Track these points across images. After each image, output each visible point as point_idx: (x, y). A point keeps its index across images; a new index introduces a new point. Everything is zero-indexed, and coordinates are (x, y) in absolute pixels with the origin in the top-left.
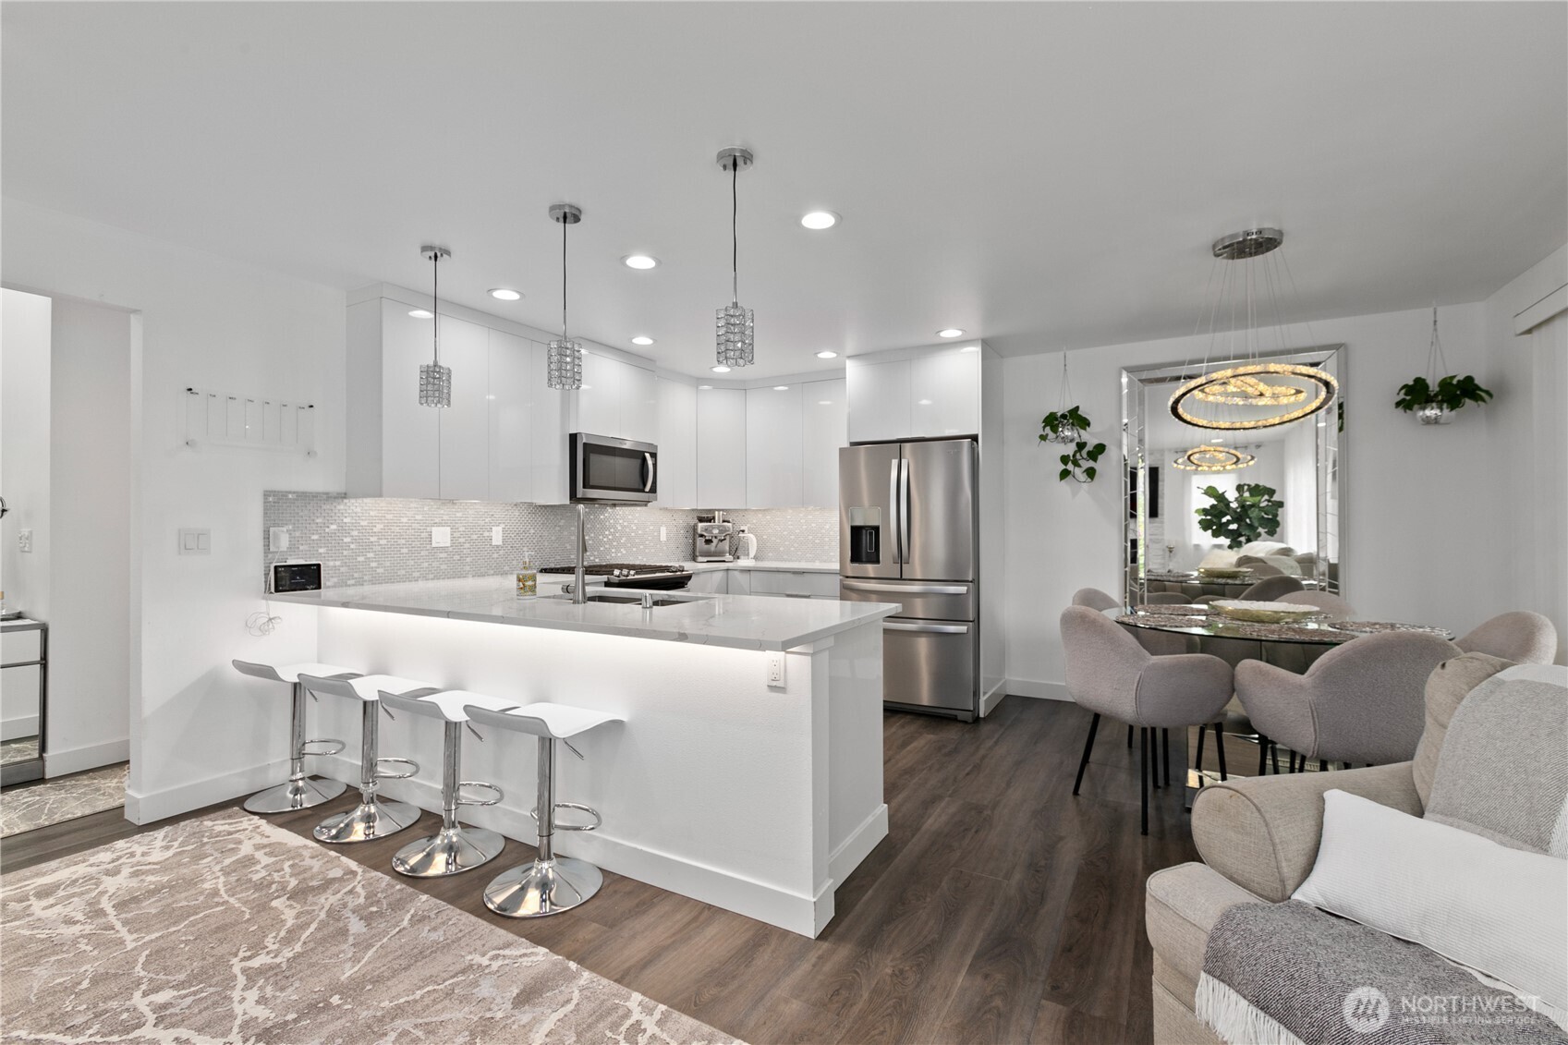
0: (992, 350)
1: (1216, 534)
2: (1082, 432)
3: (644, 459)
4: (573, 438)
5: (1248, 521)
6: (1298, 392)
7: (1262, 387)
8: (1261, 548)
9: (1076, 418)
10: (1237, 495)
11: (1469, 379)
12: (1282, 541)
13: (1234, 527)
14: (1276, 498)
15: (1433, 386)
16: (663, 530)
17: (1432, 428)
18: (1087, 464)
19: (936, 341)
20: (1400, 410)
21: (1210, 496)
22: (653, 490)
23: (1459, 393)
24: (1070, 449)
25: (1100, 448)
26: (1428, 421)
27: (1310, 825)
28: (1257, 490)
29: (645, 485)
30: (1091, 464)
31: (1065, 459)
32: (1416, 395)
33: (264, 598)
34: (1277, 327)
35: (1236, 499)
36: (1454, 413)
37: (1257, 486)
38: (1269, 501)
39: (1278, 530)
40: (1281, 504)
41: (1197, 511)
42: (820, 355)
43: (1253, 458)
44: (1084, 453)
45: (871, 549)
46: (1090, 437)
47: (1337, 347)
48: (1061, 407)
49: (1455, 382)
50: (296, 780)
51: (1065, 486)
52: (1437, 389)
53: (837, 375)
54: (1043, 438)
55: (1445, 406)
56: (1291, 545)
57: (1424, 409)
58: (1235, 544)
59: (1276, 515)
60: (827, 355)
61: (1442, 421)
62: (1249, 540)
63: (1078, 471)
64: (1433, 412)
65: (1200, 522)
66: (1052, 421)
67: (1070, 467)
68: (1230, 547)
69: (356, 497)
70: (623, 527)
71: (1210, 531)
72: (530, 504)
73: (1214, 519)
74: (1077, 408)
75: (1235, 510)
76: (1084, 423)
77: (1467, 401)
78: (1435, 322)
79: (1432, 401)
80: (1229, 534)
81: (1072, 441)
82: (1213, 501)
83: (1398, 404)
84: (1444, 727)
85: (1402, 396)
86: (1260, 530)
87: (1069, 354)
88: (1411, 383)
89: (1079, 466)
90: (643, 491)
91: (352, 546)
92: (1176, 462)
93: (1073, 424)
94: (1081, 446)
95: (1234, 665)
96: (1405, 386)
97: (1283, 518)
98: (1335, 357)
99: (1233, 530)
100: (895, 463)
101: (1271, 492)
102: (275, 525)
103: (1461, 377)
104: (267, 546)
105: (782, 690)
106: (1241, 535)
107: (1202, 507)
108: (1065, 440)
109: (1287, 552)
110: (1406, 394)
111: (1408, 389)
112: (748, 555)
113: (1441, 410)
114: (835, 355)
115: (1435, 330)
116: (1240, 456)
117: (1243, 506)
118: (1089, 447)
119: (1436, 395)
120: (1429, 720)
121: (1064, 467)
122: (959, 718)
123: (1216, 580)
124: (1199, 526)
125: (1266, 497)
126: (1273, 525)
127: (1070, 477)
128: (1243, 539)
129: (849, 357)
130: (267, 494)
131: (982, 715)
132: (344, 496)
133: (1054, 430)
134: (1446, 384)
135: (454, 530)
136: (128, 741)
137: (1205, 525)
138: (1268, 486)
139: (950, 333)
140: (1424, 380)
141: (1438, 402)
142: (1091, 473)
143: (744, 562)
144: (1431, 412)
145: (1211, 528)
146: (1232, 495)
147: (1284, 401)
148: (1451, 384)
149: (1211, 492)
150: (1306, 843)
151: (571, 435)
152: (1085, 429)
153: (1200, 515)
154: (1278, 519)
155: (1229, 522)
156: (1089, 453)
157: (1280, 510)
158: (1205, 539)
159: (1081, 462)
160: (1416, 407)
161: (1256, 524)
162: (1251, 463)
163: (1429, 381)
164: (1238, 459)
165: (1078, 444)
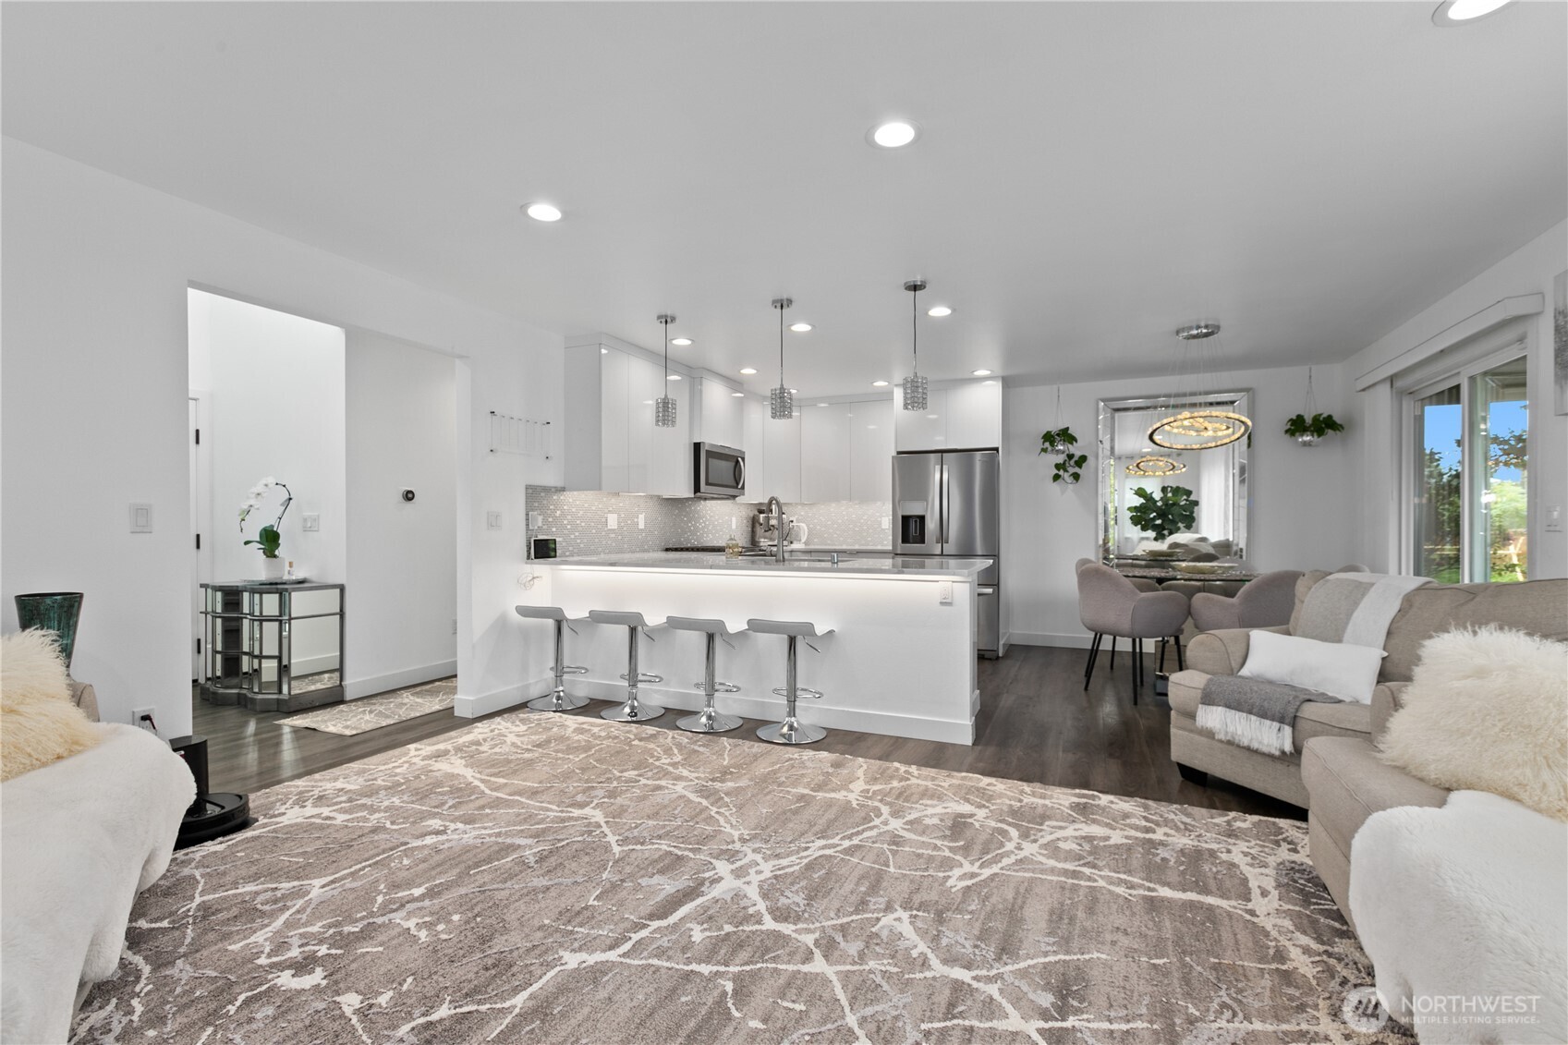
0: (1008, 383)
1: (1144, 529)
2: (1070, 446)
3: (738, 461)
4: (697, 447)
5: (1170, 516)
6: (1228, 428)
7: (1206, 424)
8: (1182, 537)
9: (1065, 435)
10: (1162, 495)
11: (1330, 417)
12: (1197, 532)
13: (1159, 522)
14: (1193, 498)
15: (1308, 419)
16: (734, 520)
17: (1307, 448)
18: (1072, 470)
19: (972, 377)
20: (1288, 436)
21: (1140, 496)
22: (743, 487)
23: (1324, 425)
24: (1060, 459)
25: (1083, 459)
26: (1305, 444)
27: (1244, 645)
28: (1177, 491)
29: (738, 484)
30: (1077, 470)
31: (1058, 466)
32: (1297, 426)
33: (526, 563)
34: (1214, 374)
35: (1162, 499)
36: (1321, 438)
37: (1178, 488)
38: (1187, 500)
39: (1194, 524)
40: (1196, 503)
41: (1129, 509)
42: (875, 384)
43: (1184, 466)
44: (1072, 462)
45: (916, 533)
46: (1076, 450)
47: (1247, 390)
48: (1054, 427)
49: (1321, 419)
50: (559, 692)
51: (1056, 487)
52: (1310, 422)
53: (886, 397)
54: (1044, 450)
55: (1315, 434)
56: (1204, 534)
57: (1302, 435)
58: (1160, 537)
59: (1192, 512)
60: (880, 384)
61: (1313, 444)
62: (1171, 533)
63: (1066, 476)
64: (1308, 438)
65: (1131, 518)
66: (1049, 437)
67: (1061, 472)
68: (1156, 539)
69: (570, 490)
70: (711, 517)
71: (1139, 526)
72: (659, 497)
73: (1142, 516)
74: (1068, 429)
75: (1160, 508)
76: (1072, 439)
77: (1330, 431)
78: (1310, 377)
79: (1307, 431)
80: (1155, 528)
81: (1063, 452)
82: (1142, 501)
83: (1287, 432)
84: (1303, 602)
85: (1288, 426)
86: (1180, 525)
87: (1062, 387)
88: (1294, 418)
89: (1067, 471)
90: (737, 488)
91: (569, 527)
92: (1128, 468)
93: (1064, 441)
94: (1070, 456)
95: (1190, 598)
96: (1291, 420)
97: (1198, 515)
98: (1246, 398)
99: (1159, 525)
100: (938, 468)
101: (1189, 493)
102: (533, 510)
103: (1325, 415)
104: (527, 525)
105: (949, 604)
106: (1164, 529)
107: (1134, 505)
108: (1058, 452)
109: (1204, 540)
110: (1291, 425)
111: (1293, 422)
112: (800, 540)
113: (1313, 436)
114: (887, 383)
115: (1310, 382)
116: (1175, 464)
117: (1166, 504)
118: (1076, 458)
119: (1311, 426)
120: (1297, 601)
121: (1057, 472)
122: (986, 657)
123: (1159, 558)
124: (1130, 521)
125: (1185, 497)
126: (1190, 521)
127: (1060, 480)
128: (1166, 532)
129: (896, 385)
130: (527, 487)
131: (1000, 655)
132: (563, 489)
133: (1052, 444)
134: (1316, 419)
135: (619, 515)
136: (456, 661)
137: (1135, 521)
138: (1187, 488)
139: (981, 373)
140: (1302, 416)
141: (1311, 431)
142: (1076, 477)
143: (795, 546)
144: (1307, 438)
145: (1140, 524)
146: (1157, 496)
147: (1220, 434)
148: (1318, 420)
149: (1140, 493)
150: (1242, 653)
151: (695, 444)
152: (1072, 444)
153: (1131, 512)
154: (1194, 515)
155: (1154, 519)
156: (1076, 462)
157: (1196, 508)
158: (1134, 532)
159: (1068, 469)
160: (1297, 434)
161: (1177, 520)
162: (1184, 470)
163: (1306, 417)
164: (1174, 467)
165: (1068, 455)
